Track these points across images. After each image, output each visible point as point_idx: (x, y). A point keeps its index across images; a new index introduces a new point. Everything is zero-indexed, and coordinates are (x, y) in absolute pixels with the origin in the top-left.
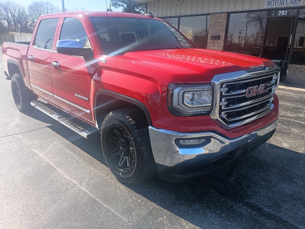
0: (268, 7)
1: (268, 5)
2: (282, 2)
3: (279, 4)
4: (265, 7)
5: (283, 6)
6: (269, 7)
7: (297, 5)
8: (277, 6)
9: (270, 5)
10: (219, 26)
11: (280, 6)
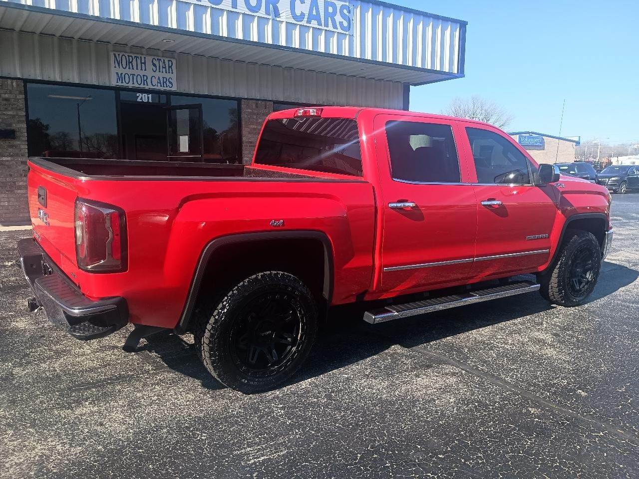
0: (120, 84)
1: (120, 80)
2: (144, 80)
3: (139, 83)
4: (114, 83)
5: (147, 87)
6: (122, 84)
7: (168, 89)
8: (136, 85)
9: (124, 81)
10: (6, 109)
11: (142, 86)
